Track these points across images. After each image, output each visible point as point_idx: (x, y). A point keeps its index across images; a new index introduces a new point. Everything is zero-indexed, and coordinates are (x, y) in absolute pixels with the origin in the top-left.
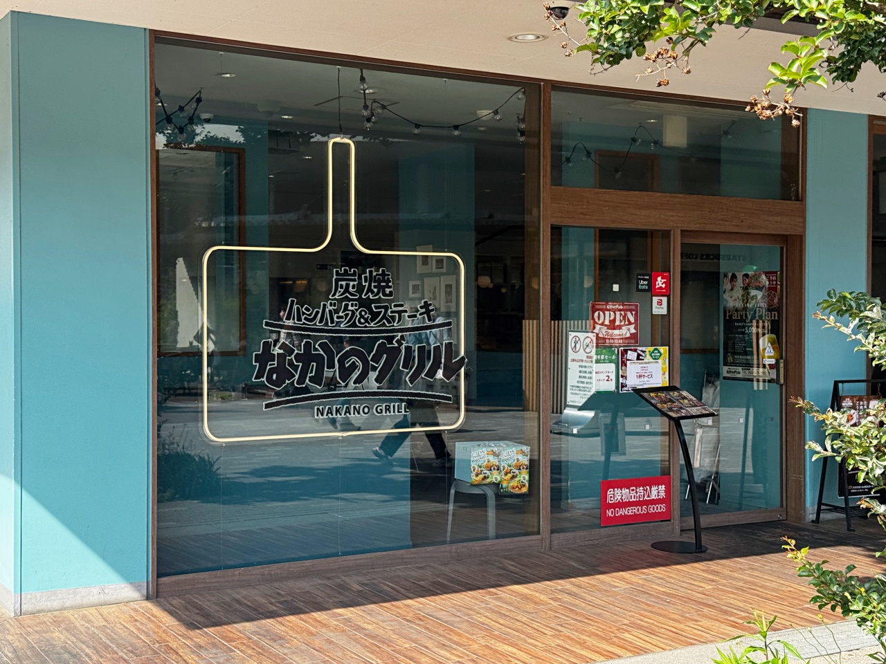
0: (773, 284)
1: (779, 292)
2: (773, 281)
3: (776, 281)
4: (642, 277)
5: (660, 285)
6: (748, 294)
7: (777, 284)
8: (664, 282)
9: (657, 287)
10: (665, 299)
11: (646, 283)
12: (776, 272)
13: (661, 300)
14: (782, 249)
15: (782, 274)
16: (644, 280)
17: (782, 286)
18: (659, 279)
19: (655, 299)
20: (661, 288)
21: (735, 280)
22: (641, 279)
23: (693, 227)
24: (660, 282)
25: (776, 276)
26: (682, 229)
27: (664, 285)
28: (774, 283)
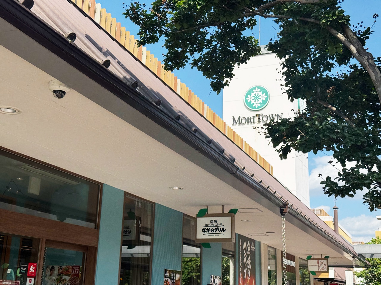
0: (76, 273)
1: (80, 277)
2: (76, 271)
3: (79, 271)
4: (23, 265)
5: (32, 271)
6: (61, 278)
7: (79, 273)
8: (34, 269)
9: (30, 272)
10: (33, 279)
11: (25, 269)
12: (79, 267)
13: (31, 280)
14: (84, 254)
15: (83, 267)
16: (24, 267)
17: (82, 274)
18: (32, 267)
19: (28, 279)
20: (32, 272)
21: (53, 269)
22: (23, 267)
23: (51, 238)
24: (32, 269)
25: (79, 269)
26: (47, 238)
27: (34, 270)
28: (78, 272)
